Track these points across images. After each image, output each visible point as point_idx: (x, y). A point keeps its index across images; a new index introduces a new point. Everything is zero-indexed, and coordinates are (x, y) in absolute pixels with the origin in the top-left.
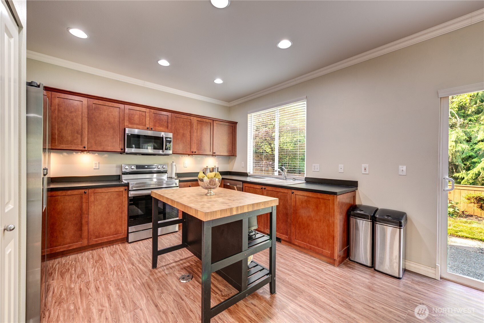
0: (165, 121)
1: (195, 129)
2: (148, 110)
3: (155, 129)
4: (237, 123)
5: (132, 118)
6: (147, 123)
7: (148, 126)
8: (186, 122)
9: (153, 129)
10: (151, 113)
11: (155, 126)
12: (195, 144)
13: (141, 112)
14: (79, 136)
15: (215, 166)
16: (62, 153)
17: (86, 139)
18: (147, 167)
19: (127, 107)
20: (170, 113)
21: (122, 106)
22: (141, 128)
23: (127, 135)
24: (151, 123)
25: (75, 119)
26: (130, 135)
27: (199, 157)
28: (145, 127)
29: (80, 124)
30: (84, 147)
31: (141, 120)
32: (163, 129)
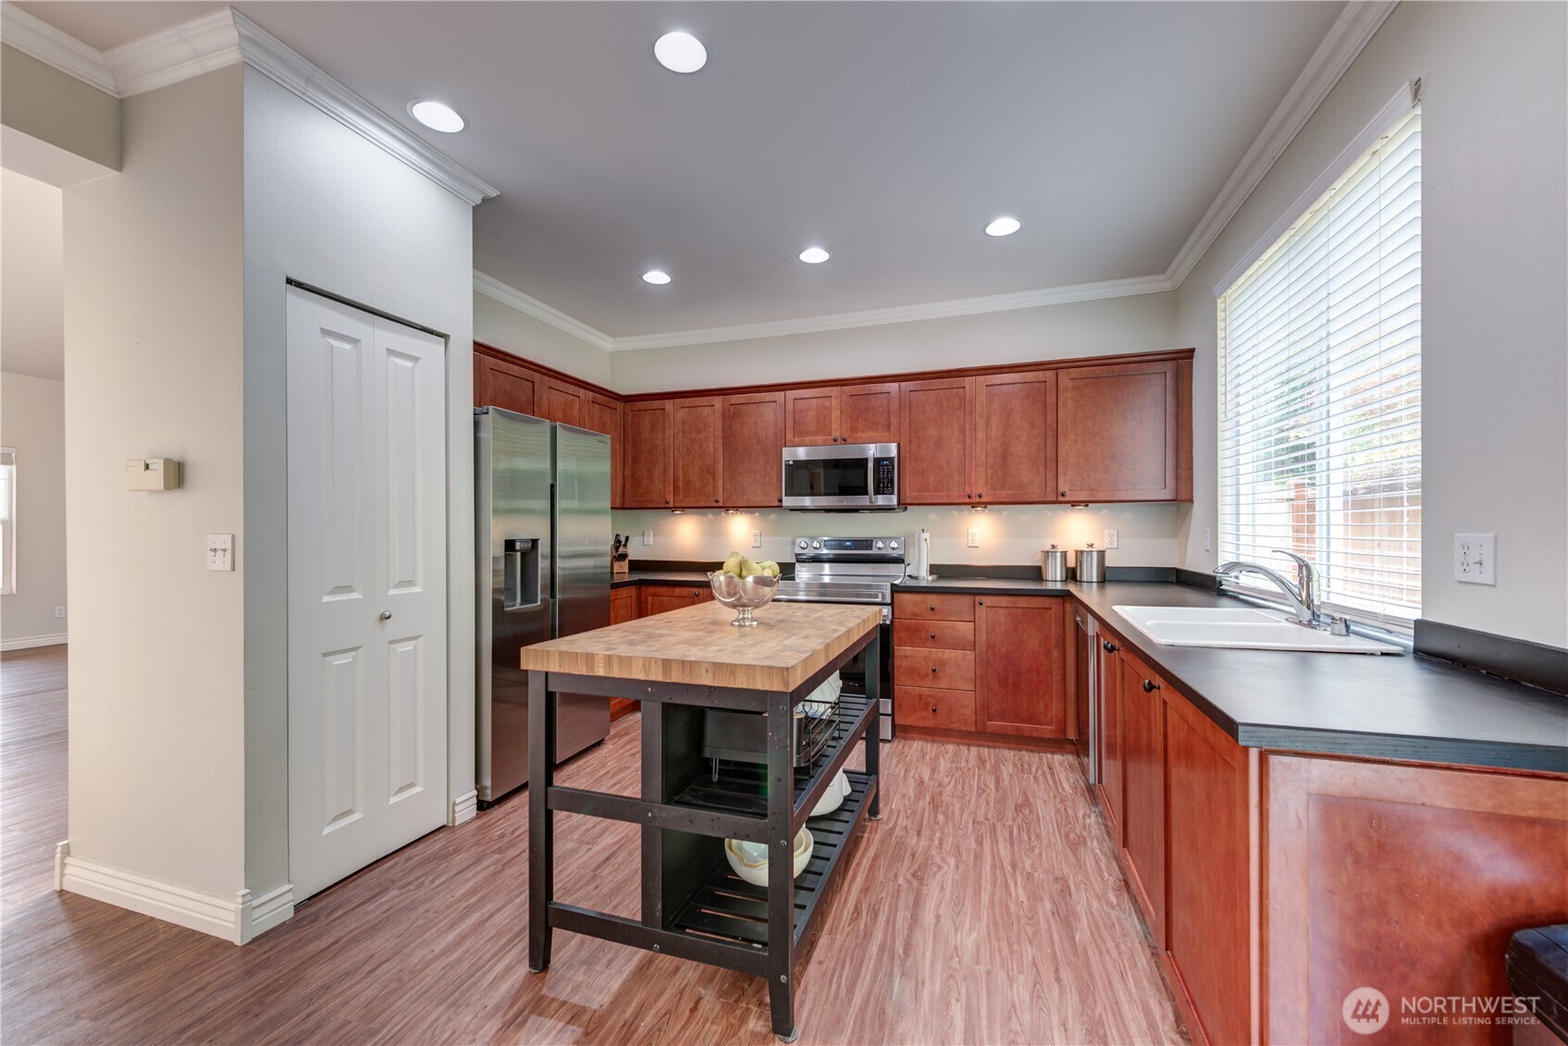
0: (880, 410)
1: (982, 417)
2: (835, 391)
3: (855, 438)
4: (1192, 351)
5: (802, 420)
6: (834, 426)
7: (836, 434)
8: (949, 398)
9: (850, 440)
10: (844, 397)
11: (854, 430)
12: (981, 469)
13: (820, 401)
14: (710, 478)
15: (1091, 546)
16: (705, 514)
17: (720, 483)
18: (848, 543)
19: (791, 394)
20: (897, 384)
21: (779, 396)
22: (821, 442)
23: (786, 465)
24: (844, 425)
25: (704, 445)
26: (791, 463)
27: (1026, 514)
28: (829, 437)
29: (712, 453)
30: (717, 502)
31: (822, 420)
32: (877, 435)
